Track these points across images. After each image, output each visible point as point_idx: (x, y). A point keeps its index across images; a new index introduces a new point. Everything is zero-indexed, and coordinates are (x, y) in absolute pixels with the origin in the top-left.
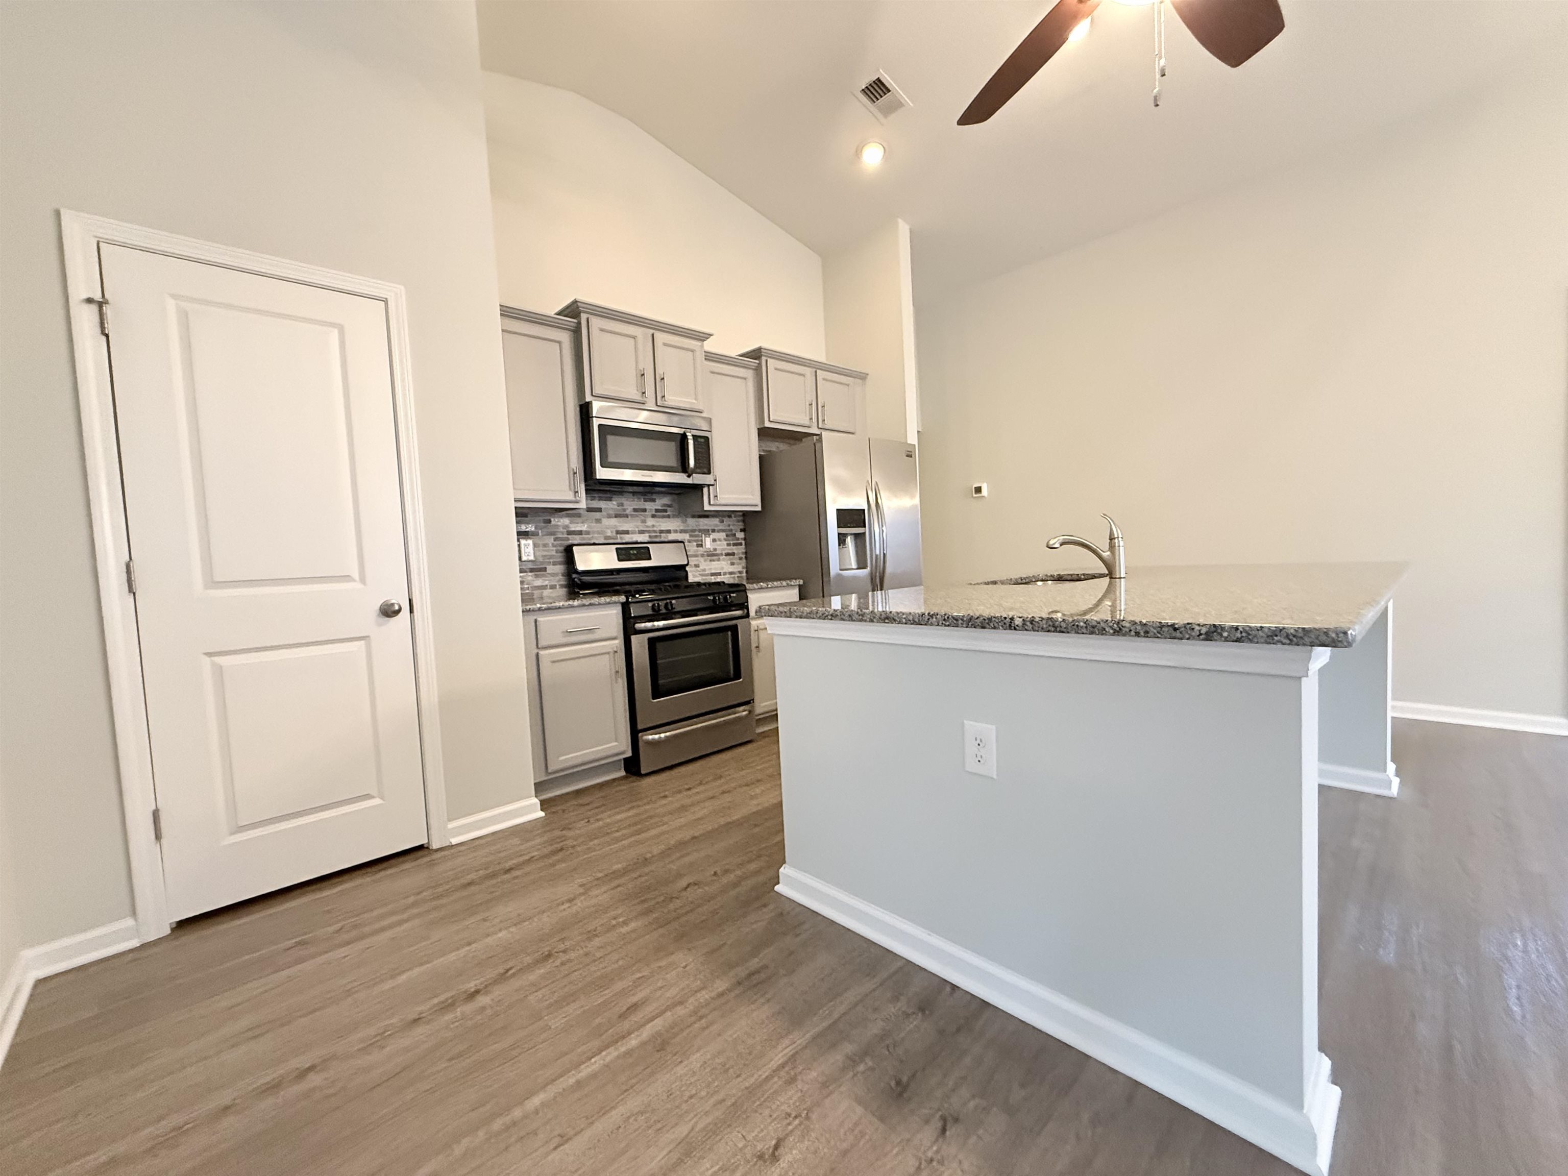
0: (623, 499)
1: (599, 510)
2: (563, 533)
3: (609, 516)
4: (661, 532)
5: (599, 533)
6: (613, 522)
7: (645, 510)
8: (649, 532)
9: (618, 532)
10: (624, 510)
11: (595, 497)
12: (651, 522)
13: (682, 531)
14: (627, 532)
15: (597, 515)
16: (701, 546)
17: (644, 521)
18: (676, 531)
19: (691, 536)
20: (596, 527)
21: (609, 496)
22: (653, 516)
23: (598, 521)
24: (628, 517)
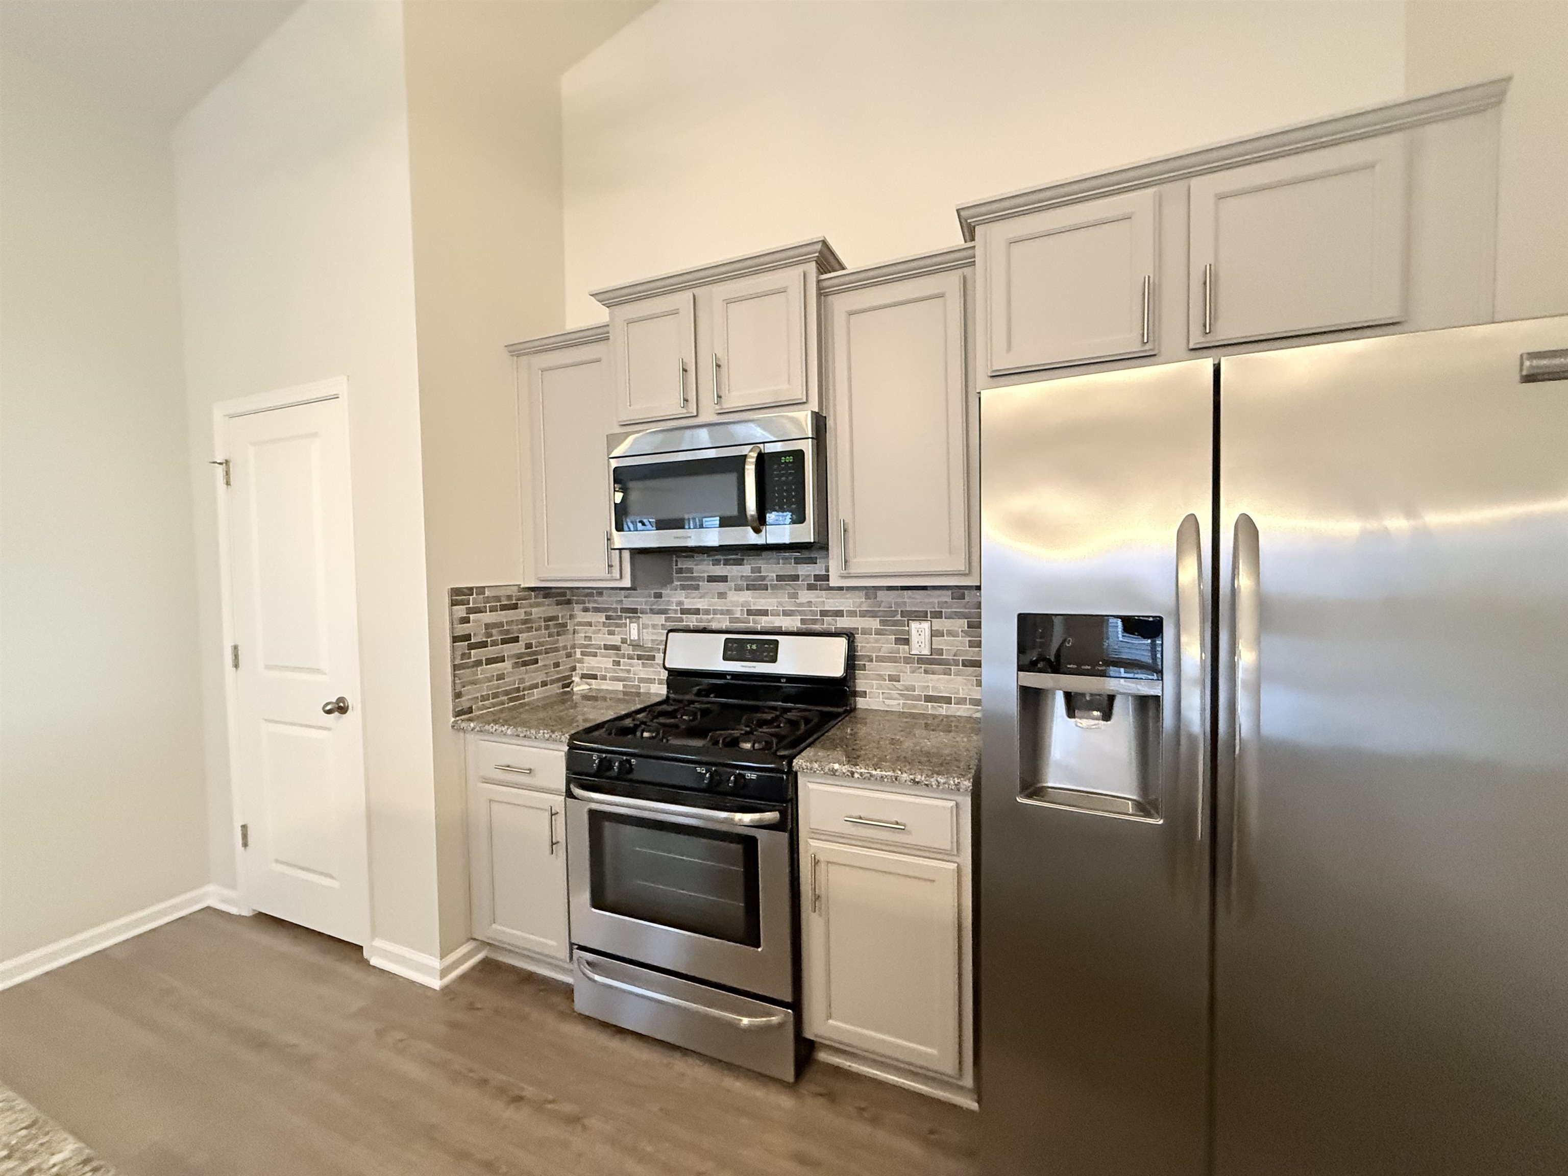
0: (760, 562)
1: (724, 579)
2: (676, 611)
3: (738, 589)
4: (824, 613)
5: (722, 612)
6: (747, 597)
7: (796, 578)
8: (800, 613)
9: (750, 612)
10: (763, 578)
11: (719, 561)
12: (805, 596)
13: (863, 614)
14: (765, 613)
15: (721, 586)
16: (907, 642)
17: (794, 596)
18: (852, 614)
19: (883, 623)
20: (719, 604)
21: (739, 557)
22: (811, 587)
23: (722, 595)
24: (767, 589)
